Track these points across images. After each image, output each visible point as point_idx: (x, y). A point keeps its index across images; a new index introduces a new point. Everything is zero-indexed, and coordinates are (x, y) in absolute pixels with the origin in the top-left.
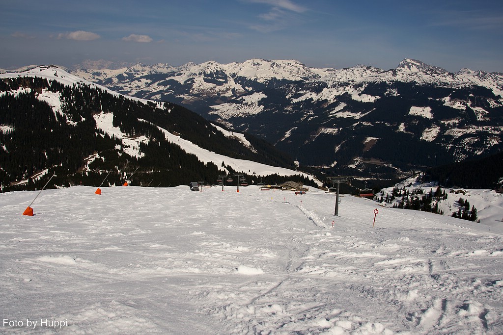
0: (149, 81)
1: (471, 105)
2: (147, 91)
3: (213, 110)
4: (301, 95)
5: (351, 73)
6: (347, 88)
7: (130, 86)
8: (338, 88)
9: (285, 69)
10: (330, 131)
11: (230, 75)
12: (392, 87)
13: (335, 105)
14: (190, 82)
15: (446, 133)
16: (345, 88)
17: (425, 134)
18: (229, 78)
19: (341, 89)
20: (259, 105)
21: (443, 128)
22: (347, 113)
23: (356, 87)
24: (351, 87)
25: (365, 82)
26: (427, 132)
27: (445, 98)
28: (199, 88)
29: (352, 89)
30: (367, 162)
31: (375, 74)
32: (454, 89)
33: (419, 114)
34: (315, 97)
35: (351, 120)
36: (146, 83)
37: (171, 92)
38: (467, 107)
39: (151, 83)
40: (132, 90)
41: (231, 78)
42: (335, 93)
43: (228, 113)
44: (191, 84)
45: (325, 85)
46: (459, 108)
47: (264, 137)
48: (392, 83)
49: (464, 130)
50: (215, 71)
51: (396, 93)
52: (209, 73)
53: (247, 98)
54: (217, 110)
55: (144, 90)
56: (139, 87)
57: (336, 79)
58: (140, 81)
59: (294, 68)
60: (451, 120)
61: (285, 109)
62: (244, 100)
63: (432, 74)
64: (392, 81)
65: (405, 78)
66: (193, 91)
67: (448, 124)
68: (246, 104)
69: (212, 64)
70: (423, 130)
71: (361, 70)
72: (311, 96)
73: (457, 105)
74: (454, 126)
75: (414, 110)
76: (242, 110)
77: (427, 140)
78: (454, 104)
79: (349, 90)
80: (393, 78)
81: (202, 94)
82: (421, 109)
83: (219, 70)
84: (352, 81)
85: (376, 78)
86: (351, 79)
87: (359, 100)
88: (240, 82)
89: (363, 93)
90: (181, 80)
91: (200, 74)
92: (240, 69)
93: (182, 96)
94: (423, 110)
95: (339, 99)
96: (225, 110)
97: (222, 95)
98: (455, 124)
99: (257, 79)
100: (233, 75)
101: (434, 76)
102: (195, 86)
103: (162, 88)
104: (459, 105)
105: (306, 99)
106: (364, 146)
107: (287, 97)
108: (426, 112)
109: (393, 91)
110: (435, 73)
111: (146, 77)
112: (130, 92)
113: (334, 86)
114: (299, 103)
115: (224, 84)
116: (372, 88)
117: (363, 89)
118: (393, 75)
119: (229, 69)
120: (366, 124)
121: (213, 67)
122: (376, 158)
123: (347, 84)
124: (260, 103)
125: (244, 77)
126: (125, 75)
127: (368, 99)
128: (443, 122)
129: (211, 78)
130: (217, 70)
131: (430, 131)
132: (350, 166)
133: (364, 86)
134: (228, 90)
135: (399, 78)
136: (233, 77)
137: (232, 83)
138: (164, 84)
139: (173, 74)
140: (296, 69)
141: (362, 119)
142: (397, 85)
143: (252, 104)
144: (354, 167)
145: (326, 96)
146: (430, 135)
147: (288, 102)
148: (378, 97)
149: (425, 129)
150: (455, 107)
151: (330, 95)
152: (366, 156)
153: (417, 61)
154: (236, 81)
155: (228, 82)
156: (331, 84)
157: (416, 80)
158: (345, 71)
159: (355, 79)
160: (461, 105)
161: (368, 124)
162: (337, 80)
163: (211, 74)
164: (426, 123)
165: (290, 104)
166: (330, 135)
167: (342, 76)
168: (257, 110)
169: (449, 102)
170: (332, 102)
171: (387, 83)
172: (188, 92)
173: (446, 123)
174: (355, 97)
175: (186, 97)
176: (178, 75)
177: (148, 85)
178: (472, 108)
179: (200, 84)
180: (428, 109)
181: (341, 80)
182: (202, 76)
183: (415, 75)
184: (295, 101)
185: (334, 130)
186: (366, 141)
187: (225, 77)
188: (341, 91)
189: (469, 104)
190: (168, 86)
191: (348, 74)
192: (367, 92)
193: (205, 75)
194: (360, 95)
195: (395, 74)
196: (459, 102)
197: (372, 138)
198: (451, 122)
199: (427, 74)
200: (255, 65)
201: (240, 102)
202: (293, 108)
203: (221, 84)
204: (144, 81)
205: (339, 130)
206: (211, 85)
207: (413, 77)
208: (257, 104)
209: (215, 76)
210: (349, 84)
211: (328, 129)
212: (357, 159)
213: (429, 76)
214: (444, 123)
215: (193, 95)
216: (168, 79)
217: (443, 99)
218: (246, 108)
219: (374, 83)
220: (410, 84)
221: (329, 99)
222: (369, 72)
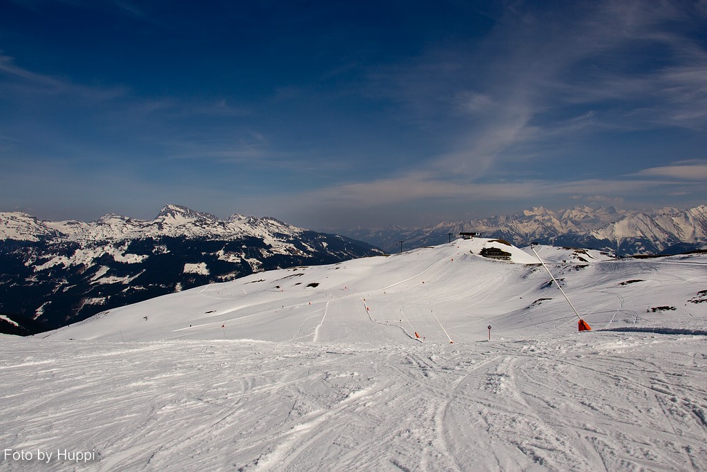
1: (245, 257)
4: (47, 260)
5: (109, 229)
6: (107, 248)
8: (95, 248)
9: (8, 225)
10: (96, 301)
12: (160, 243)
13: (94, 270)
16: (103, 248)
19: (99, 249)
22: (112, 277)
23: (118, 245)
24: (110, 246)
25: (127, 239)
27: (219, 251)
29: (113, 249)
31: (137, 229)
32: (226, 242)
33: (194, 272)
34: (66, 261)
35: (120, 286)
38: (242, 260)
42: (92, 254)
45: (77, 246)
46: (234, 261)
48: (158, 238)
51: (166, 250)
57: (90, 237)
59: (22, 223)
60: (227, 274)
61: (27, 280)
63: (201, 225)
64: (159, 236)
65: (173, 232)
67: (226, 279)
71: (119, 224)
72: (61, 261)
73: (232, 258)
75: (190, 268)
78: (228, 258)
79: (109, 250)
80: (160, 233)
82: (196, 265)
84: (111, 238)
85: (140, 234)
86: (109, 236)
87: (124, 261)
89: (127, 252)
94: (198, 267)
95: (99, 262)
98: (232, 278)
101: (204, 228)
104: (234, 258)
105: (55, 265)
107: (27, 264)
108: (202, 269)
109: (161, 247)
110: (204, 224)
113: (89, 246)
114: (46, 271)
116: (137, 246)
117: (126, 248)
118: (159, 229)
120: (138, 288)
123: (103, 243)
127: (136, 258)
128: (220, 277)
133: (126, 244)
135: (166, 232)
140: (26, 224)
141: (132, 283)
142: (166, 240)
145: (81, 259)
147: (29, 271)
148: (146, 256)
150: (230, 260)
151: (85, 257)
153: (181, 207)
156: (84, 243)
157: (186, 234)
158: (100, 227)
159: (114, 236)
160: (236, 258)
161: (141, 288)
162: (91, 238)
165: (33, 274)
167: (97, 233)
169: (224, 256)
170: (90, 266)
171: (154, 238)
174: (118, 258)
178: (246, 260)
180: (204, 265)
181: (97, 239)
184: (39, 268)
185: (100, 299)
188: (99, 252)
189: (243, 256)
191: (104, 231)
192: (131, 250)
194: (123, 255)
195: (160, 227)
196: (233, 255)
198: (229, 277)
199: (196, 226)
202: (38, 279)
205: (107, 299)
207: (181, 230)
210: (108, 243)
211: (94, 299)
213: (198, 227)
214: (222, 278)
217: (217, 253)
219: (138, 239)
220: (179, 237)
221: (85, 263)
222: (129, 226)
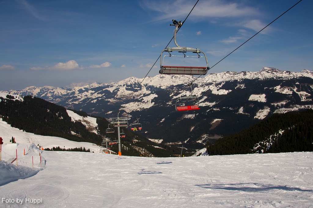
0: (93, 92)
1: (297, 91)
2: (90, 98)
3: (122, 107)
4: (180, 93)
5: (215, 76)
6: (211, 86)
7: (81, 95)
8: (204, 87)
9: (180, 79)
10: (190, 116)
11: (144, 85)
12: (241, 83)
13: (201, 98)
14: (116, 91)
15: (275, 112)
16: (209, 87)
17: (258, 114)
18: (143, 87)
20: (152, 102)
21: (273, 108)
22: (206, 103)
23: (217, 85)
24: (213, 86)
25: (223, 82)
26: (260, 112)
27: (277, 87)
28: (121, 94)
29: (214, 87)
30: (211, 138)
32: (284, 80)
33: (256, 100)
34: (188, 94)
35: (207, 107)
36: (91, 93)
37: (104, 97)
38: (294, 92)
39: (94, 93)
40: (82, 97)
41: (144, 87)
42: (202, 90)
43: (131, 109)
44: (117, 92)
45: (196, 86)
46: (287, 93)
47: (148, 123)
48: (241, 80)
49: (289, 109)
50: (134, 83)
51: (244, 86)
52: (130, 84)
53: (145, 99)
54: (125, 107)
55: (89, 97)
56: (86, 95)
57: (205, 81)
58: (88, 92)
59: (186, 78)
60: (280, 102)
61: (167, 103)
62: (143, 100)
63: (272, 72)
64: (242, 79)
65: (252, 77)
66: (117, 96)
67: (278, 105)
68: (144, 102)
69: (132, 79)
70: (257, 111)
71: (222, 74)
72: (186, 94)
73: (286, 91)
74: (282, 106)
75: (253, 97)
76: (140, 106)
77: (259, 118)
78: (283, 91)
79: (212, 87)
80: (243, 77)
81: (122, 98)
82: (258, 96)
83: (136, 82)
84: (215, 81)
85: (231, 78)
86: (214, 80)
87: (217, 94)
88: (150, 89)
89: (220, 88)
90: (111, 90)
91: (124, 85)
92: (151, 81)
93: (109, 100)
94: (260, 97)
95: (203, 94)
96: (130, 107)
97: (136, 98)
98: (282, 105)
99: (161, 87)
100: (146, 85)
101: (274, 74)
102: (119, 93)
103: (100, 95)
104: (288, 91)
105: (182, 96)
106: (211, 126)
107: (171, 96)
108: (262, 98)
109: (241, 85)
110: (274, 72)
111: (92, 89)
112: (80, 99)
113: (202, 86)
114: (177, 99)
115: (139, 91)
116: (227, 85)
117: (221, 86)
118: (244, 75)
119: (144, 81)
120: (216, 110)
121: (132, 80)
122: (218, 134)
123: (211, 84)
124: (152, 101)
125: (153, 86)
127: (224, 92)
128: (273, 104)
129: (130, 87)
130: (135, 82)
131: (262, 112)
132: (197, 142)
133: (222, 84)
134: (141, 94)
135: (249, 76)
136: (145, 86)
137: (144, 91)
138: (101, 93)
139: (108, 86)
140: (188, 79)
141: (214, 106)
142: (245, 81)
143: (148, 101)
144: (201, 142)
145: (196, 93)
146: (262, 115)
147: (170, 99)
148: (230, 91)
149: (259, 110)
150: (284, 93)
151: (198, 92)
152: (211, 133)
154: (147, 89)
155: (142, 89)
156: (200, 84)
157: (260, 77)
158: (211, 75)
159: (218, 80)
160: (289, 91)
161: (217, 110)
162: (205, 82)
163: (131, 85)
164: (260, 106)
165: (170, 100)
166: (190, 119)
167: (209, 79)
168: (150, 105)
169: (280, 90)
170: (199, 96)
171: (239, 80)
172: (114, 97)
173: (276, 105)
174: (215, 92)
175: (111, 100)
176: (111, 87)
177: (92, 94)
178: (297, 93)
179: (123, 92)
180: (264, 95)
181: (208, 82)
182: (125, 86)
183: (260, 74)
184: (175, 97)
185: (193, 115)
186: (213, 122)
187: (140, 86)
188: (206, 88)
189: (295, 90)
190: (103, 94)
191: (213, 77)
192: (222, 88)
193: (127, 86)
194: (218, 90)
195: (245, 74)
196: (287, 89)
197: (218, 120)
198: (279, 104)
199: (268, 72)
200: (161, 78)
201: (140, 101)
202: (172, 103)
203: (136, 91)
204: (90, 91)
205: (196, 115)
206: (130, 92)
207: (257, 75)
208: (150, 101)
209: (133, 86)
210: (213, 83)
211: (189, 115)
212: (204, 136)
213: (270, 73)
214: (274, 105)
215: (117, 99)
216: (104, 90)
217: (275, 88)
218: (143, 104)
219: (229, 81)
220: (255, 80)
221: (197, 95)
222: (227, 75)
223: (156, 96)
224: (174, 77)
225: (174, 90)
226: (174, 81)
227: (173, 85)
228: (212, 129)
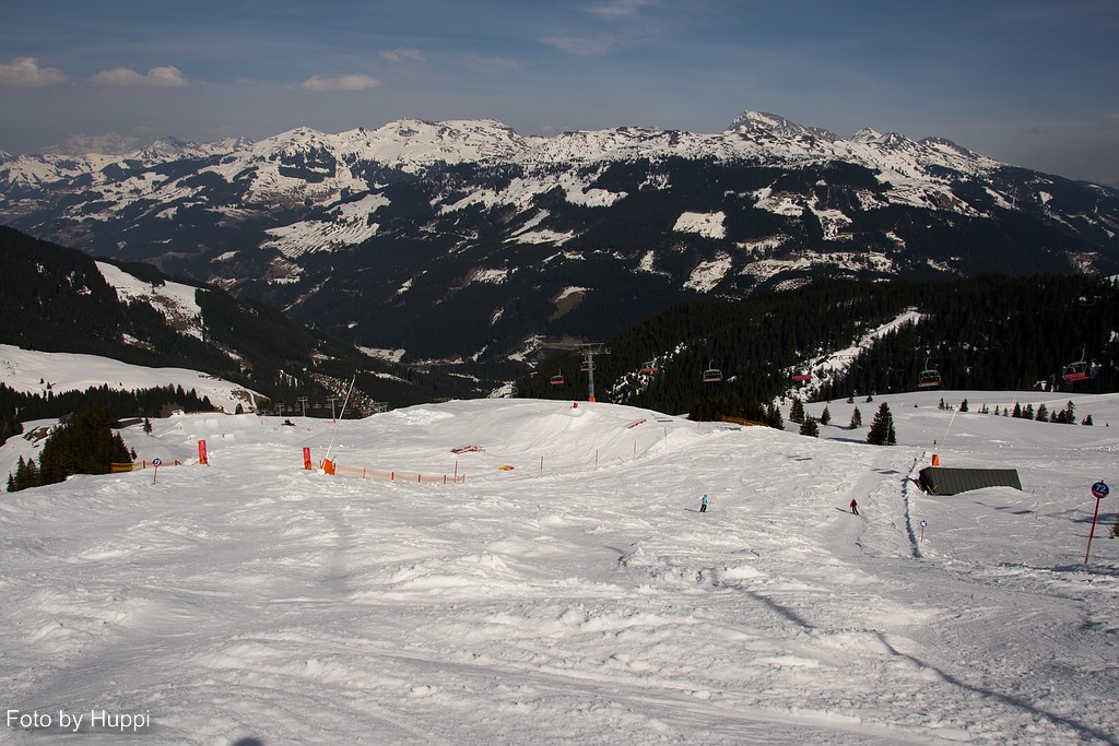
0: (162, 178)
1: (817, 207)
2: (153, 201)
3: (270, 238)
4: (464, 196)
5: (581, 142)
6: (564, 176)
7: (118, 190)
8: (543, 177)
9: (468, 141)
10: (491, 277)
11: (344, 159)
12: (656, 170)
13: (530, 214)
14: (245, 177)
15: (744, 272)
16: (558, 177)
17: (696, 276)
18: (341, 164)
19: (550, 179)
20: (370, 223)
21: (740, 259)
22: (546, 233)
23: (583, 172)
24: (571, 174)
25: (605, 162)
26: (703, 269)
27: (761, 190)
28: (264, 189)
29: (575, 178)
30: (553, 346)
31: (633, 143)
32: (785, 171)
33: (695, 230)
34: (489, 198)
35: (547, 248)
36: (154, 183)
37: (203, 200)
38: (807, 211)
39: (166, 183)
40: (121, 198)
41: (345, 164)
42: (536, 188)
43: (299, 245)
44: (248, 182)
45: (517, 172)
46: (786, 213)
47: (357, 295)
48: (661, 161)
49: (785, 263)
50: (308, 151)
51: (665, 181)
52: (294, 154)
53: (349, 211)
54: (280, 238)
55: (150, 197)
56: (137, 191)
57: (547, 156)
58: (143, 178)
59: (488, 138)
60: (762, 241)
61: (422, 229)
62: (341, 213)
64: (664, 157)
65: (694, 151)
66: (250, 197)
67: (755, 250)
68: (345, 221)
69: (303, 134)
70: (693, 265)
71: (604, 134)
72: (483, 198)
73: (787, 207)
74: (769, 253)
75: (689, 222)
76: (331, 237)
77: (698, 289)
78: (777, 204)
79: (566, 180)
80: (668, 151)
81: (269, 202)
82: (702, 217)
83: (317, 146)
84: (579, 160)
85: (629, 151)
86: (577, 156)
87: (580, 203)
88: (363, 172)
89: (594, 185)
90: (228, 172)
91: (273, 158)
92: (368, 144)
93: (222, 209)
94: (708, 221)
95: (539, 200)
96: (296, 237)
97: (317, 204)
98: (768, 249)
99: (401, 166)
100: (350, 159)
101: (762, 144)
102: (255, 186)
103: (187, 192)
104: (790, 205)
105: (469, 205)
106: (554, 308)
107: (433, 202)
108: (711, 225)
109: (659, 179)
110: (766, 137)
111: (158, 169)
112: (115, 203)
113: (536, 173)
114: (453, 215)
115: (326, 179)
116: (617, 175)
117: (595, 178)
118: (670, 143)
119: (341, 144)
120: (571, 257)
121: (302, 140)
122: (574, 335)
123: (564, 168)
124: (372, 219)
125: (373, 162)
126: (124, 166)
127: (604, 198)
128: (741, 245)
129: (296, 166)
130: (312, 148)
131: (709, 269)
132: (511, 357)
133: (600, 170)
134: (332, 191)
135: (683, 149)
136: (348, 162)
137: (345, 178)
138: (191, 184)
139: (215, 160)
140: (493, 140)
141: (568, 246)
142: (673, 165)
143: (356, 220)
144: (520, 360)
145: (515, 196)
146: (707, 276)
147: (430, 214)
148: (623, 194)
149: (699, 263)
150: (778, 211)
151: (520, 194)
152: (554, 331)
153: (773, 117)
154: (355, 173)
155: (337, 174)
156: (531, 167)
157: (717, 154)
158: (568, 138)
159: (587, 156)
160: (795, 206)
161: (577, 257)
162: (547, 159)
163: (298, 158)
164: (704, 248)
165: (432, 219)
166: (490, 284)
167: (559, 149)
168: (364, 233)
169: (768, 200)
170: (525, 209)
171: (652, 161)
172: (237, 200)
173: (750, 247)
174: (575, 196)
175: (229, 210)
176: (225, 162)
177: (158, 185)
178: (815, 212)
179: (271, 181)
180: (721, 216)
181: (556, 160)
182: (278, 162)
183: (719, 143)
184: (446, 209)
185: (500, 272)
186: (562, 297)
187: (330, 163)
188: (550, 183)
189: (811, 204)
190: (200, 188)
191: (573, 146)
192: (603, 182)
193: (285, 160)
194: (585, 191)
195: (674, 140)
196: (790, 200)
197: (577, 289)
198: (760, 246)
199: (746, 139)
200: (403, 133)
201: (332, 218)
202: (438, 228)
203: (318, 178)
204: (151, 177)
205: (509, 273)
206: (295, 182)
207: (712, 146)
208: (366, 220)
209: (306, 161)
210: (570, 167)
211: (489, 272)
212: (531, 340)
213: (750, 143)
214: (745, 248)
215: (249, 206)
216: (200, 172)
217: (755, 193)
218: (342, 230)
219: (623, 161)
220: (702, 161)
221: (517, 204)
222: (620, 138)
223: (386, 202)
224: (447, 133)
225: (445, 185)
226: (447, 146)
227: (443, 162)
228: (557, 320)
